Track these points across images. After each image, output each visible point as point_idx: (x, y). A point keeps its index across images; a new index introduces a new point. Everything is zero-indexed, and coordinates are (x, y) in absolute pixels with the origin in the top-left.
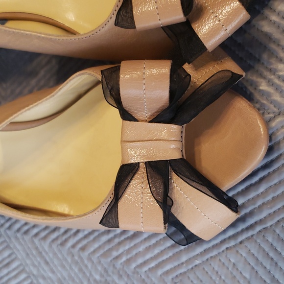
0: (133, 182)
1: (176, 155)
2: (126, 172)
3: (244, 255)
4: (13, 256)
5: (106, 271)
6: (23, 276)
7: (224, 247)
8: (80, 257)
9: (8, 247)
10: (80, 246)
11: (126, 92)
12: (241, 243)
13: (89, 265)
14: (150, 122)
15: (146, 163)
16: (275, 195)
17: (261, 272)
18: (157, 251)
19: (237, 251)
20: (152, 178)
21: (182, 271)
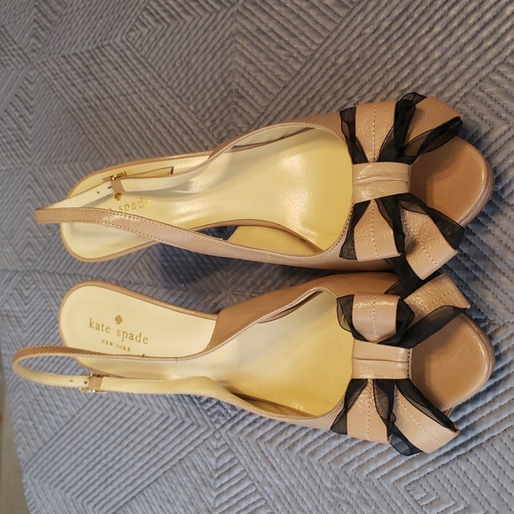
1: (402, 376)
2: (356, 386)
3: (474, 463)
4: (236, 461)
5: (337, 478)
6: (247, 483)
7: (455, 455)
8: (309, 462)
9: (230, 450)
10: (309, 450)
11: (357, 319)
13: (320, 472)
14: (380, 343)
15: (373, 380)
17: (490, 480)
19: (468, 460)
20: (378, 394)
21: (415, 479)
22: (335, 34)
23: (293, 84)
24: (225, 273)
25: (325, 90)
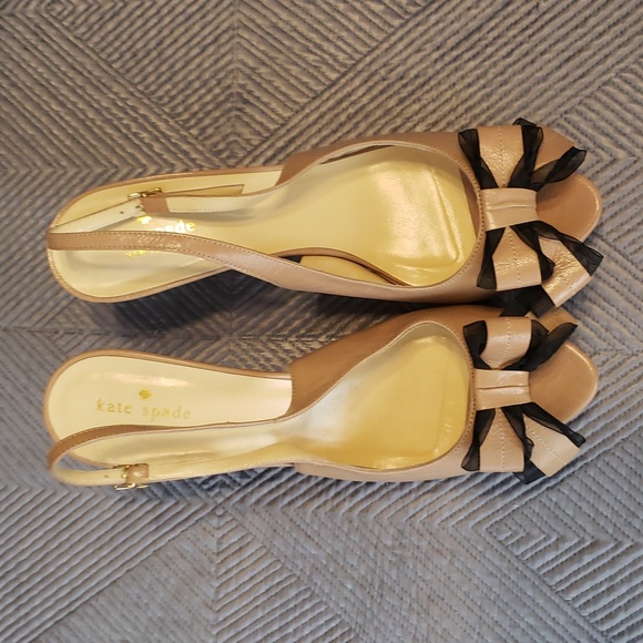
0: (492, 427)
3: (566, 492)
4: (250, 538)
5: (401, 533)
6: (268, 562)
7: (544, 487)
8: (361, 521)
9: (240, 526)
12: (562, 481)
13: (376, 530)
16: (595, 430)
17: (585, 507)
18: (466, 501)
19: (559, 490)
21: (498, 519)
22: (385, 46)
23: (326, 95)
24: (228, 314)
25: (372, 106)
